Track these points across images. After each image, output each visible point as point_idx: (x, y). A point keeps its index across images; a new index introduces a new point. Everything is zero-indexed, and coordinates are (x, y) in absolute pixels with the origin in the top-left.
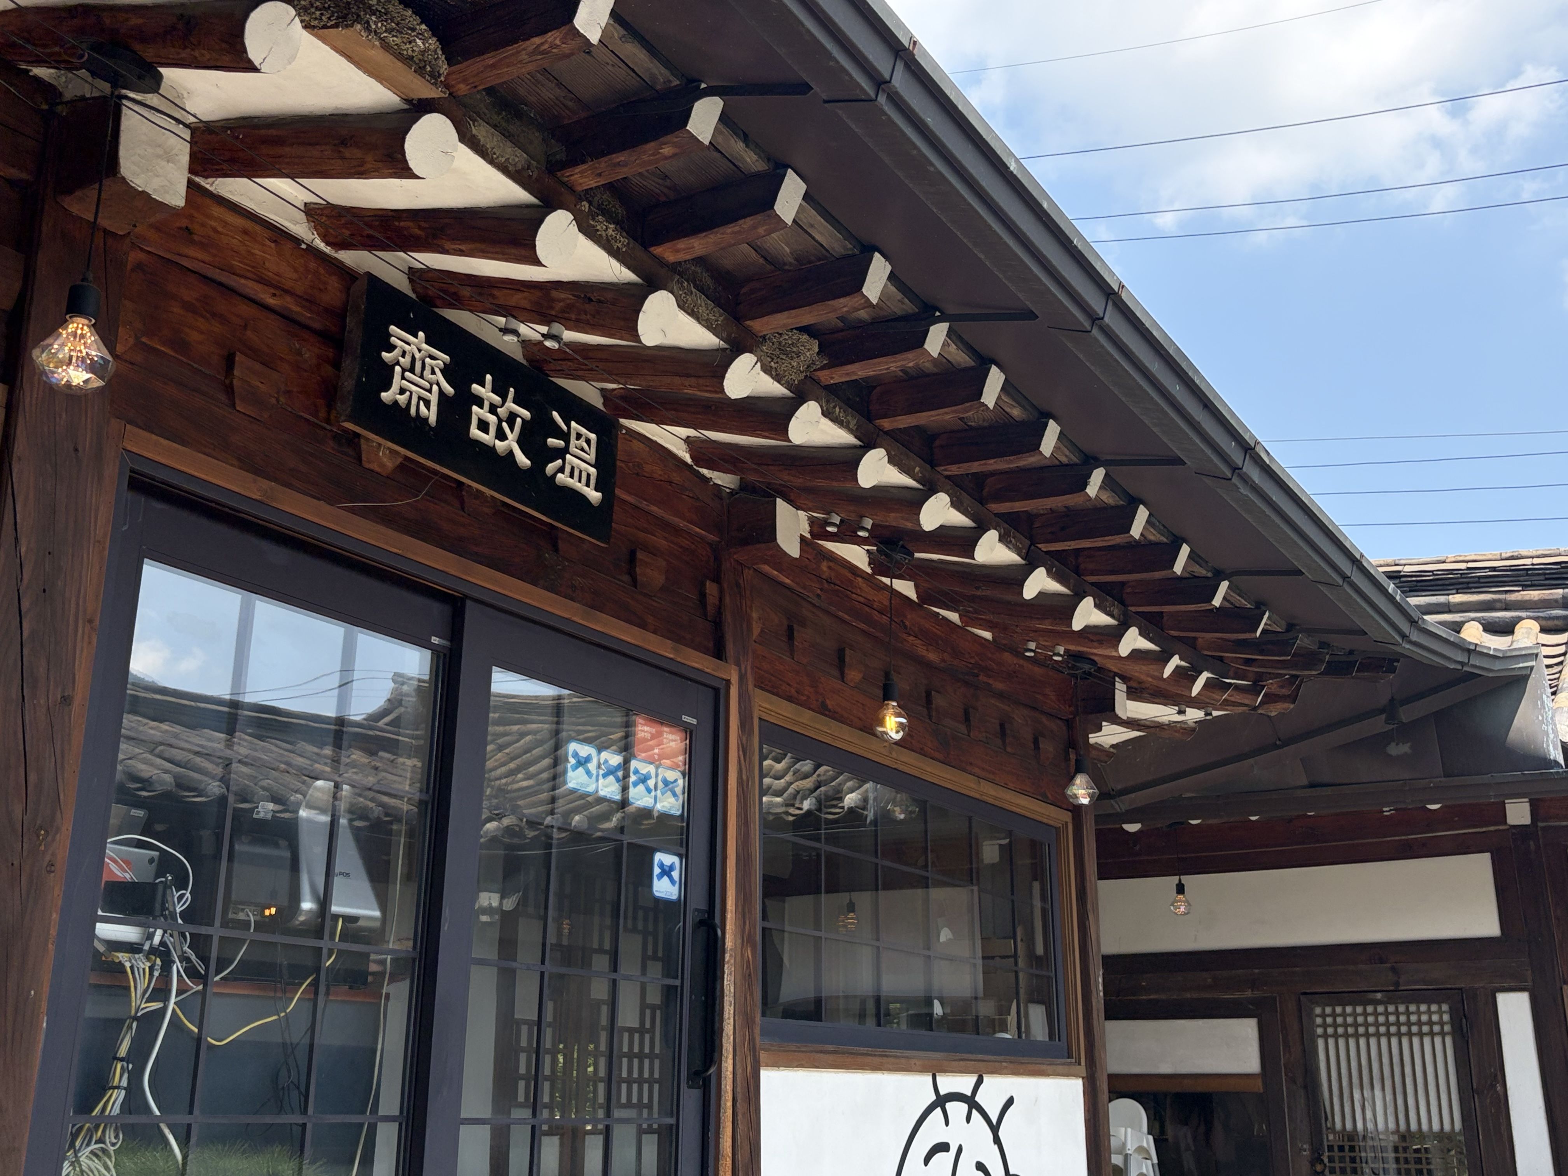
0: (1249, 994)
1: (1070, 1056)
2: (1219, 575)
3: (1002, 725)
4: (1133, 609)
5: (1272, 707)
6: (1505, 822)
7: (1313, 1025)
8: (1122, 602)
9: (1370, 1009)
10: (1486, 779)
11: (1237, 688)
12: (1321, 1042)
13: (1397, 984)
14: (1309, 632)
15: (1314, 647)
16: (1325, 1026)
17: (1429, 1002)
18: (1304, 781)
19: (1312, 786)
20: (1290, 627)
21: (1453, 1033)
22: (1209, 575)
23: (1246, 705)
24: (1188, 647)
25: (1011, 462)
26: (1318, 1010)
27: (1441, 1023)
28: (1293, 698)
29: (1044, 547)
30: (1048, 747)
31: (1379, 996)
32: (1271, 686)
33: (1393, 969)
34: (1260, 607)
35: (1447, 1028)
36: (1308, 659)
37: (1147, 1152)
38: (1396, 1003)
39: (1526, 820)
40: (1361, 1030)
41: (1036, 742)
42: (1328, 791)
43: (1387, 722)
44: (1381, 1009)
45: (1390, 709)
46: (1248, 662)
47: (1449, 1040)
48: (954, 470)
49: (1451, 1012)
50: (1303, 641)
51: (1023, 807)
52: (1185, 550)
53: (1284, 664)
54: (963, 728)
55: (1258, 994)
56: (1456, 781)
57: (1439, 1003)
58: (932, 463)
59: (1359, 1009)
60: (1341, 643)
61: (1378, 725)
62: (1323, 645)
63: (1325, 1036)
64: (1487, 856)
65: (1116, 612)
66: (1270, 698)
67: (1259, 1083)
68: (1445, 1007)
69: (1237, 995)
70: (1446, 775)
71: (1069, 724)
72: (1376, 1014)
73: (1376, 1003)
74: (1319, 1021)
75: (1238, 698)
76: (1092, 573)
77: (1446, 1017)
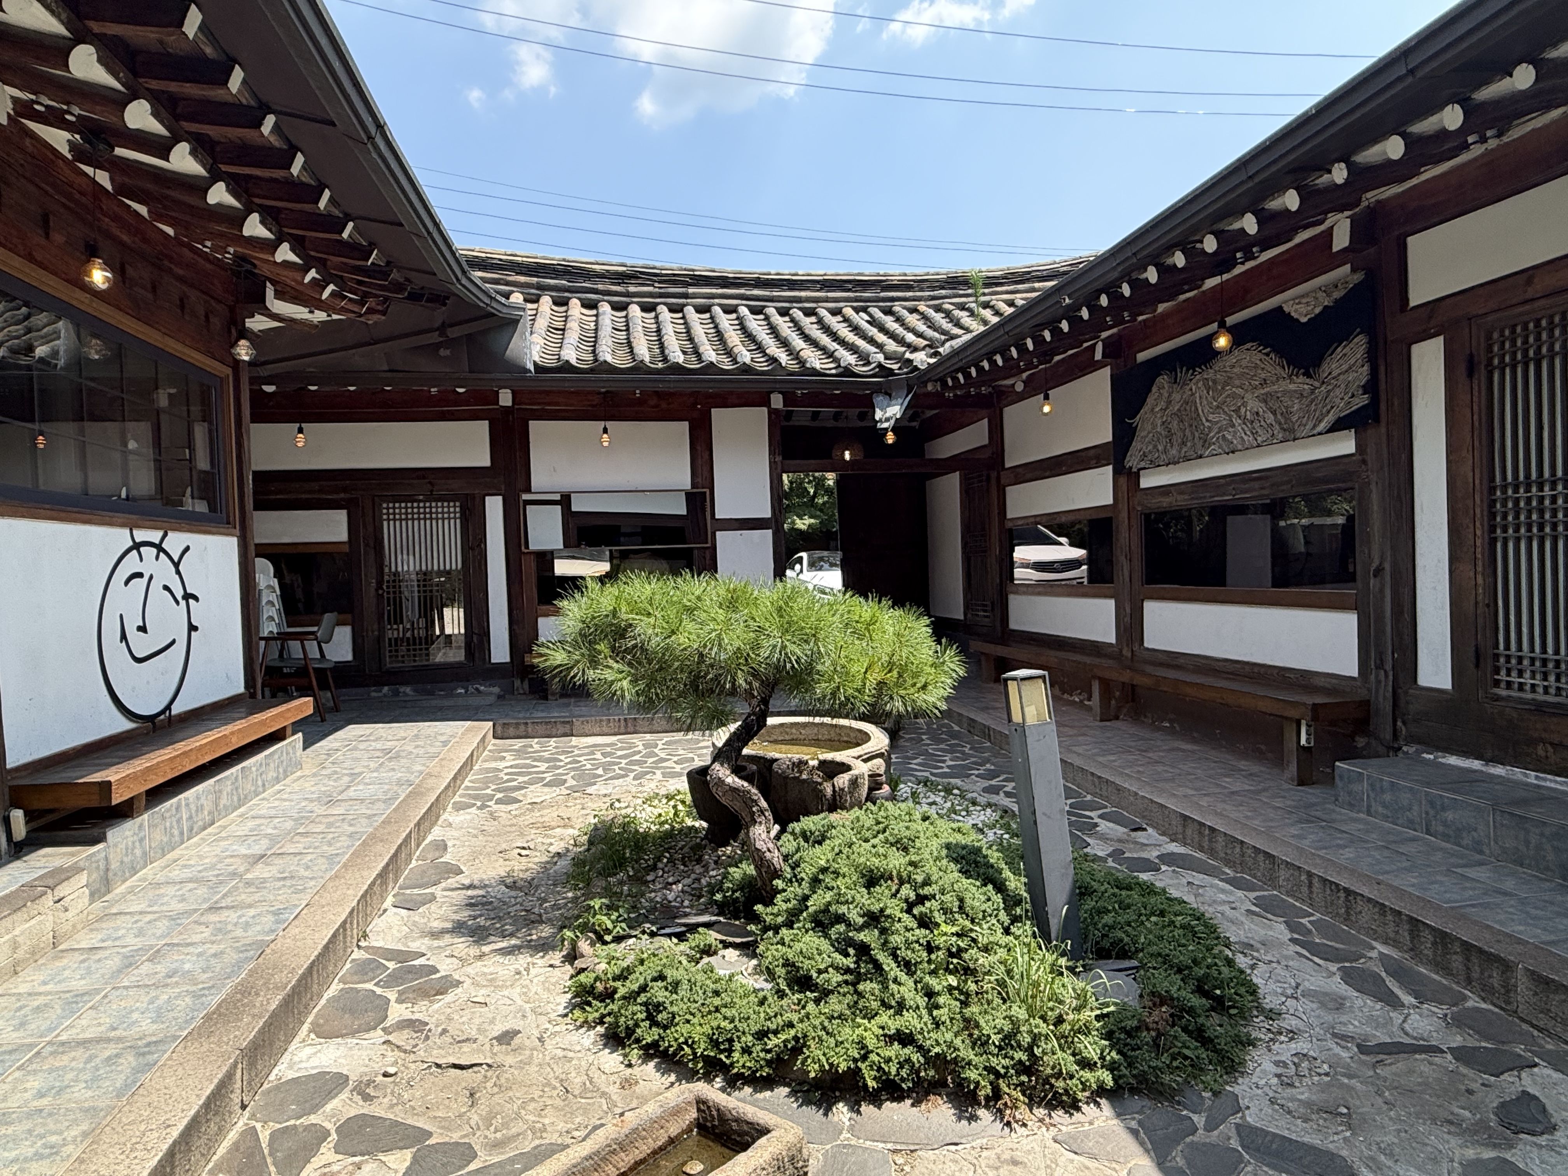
0: (342, 495)
1: (228, 523)
2: (348, 218)
3: (181, 300)
4: (286, 230)
5: (370, 316)
6: (497, 403)
7: (382, 514)
8: (278, 223)
9: (415, 505)
10: (492, 376)
11: (351, 300)
12: (385, 523)
13: (432, 491)
14: (400, 268)
15: (401, 280)
16: (388, 514)
17: (449, 502)
18: (386, 368)
19: (390, 371)
20: (388, 263)
21: (461, 518)
22: (341, 215)
23: (354, 312)
24: (321, 265)
25: (203, 89)
26: (385, 505)
27: (455, 512)
28: (384, 313)
29: (224, 168)
30: (215, 321)
31: (421, 497)
32: (371, 303)
33: (430, 483)
34: (372, 245)
35: (458, 515)
36: (398, 287)
37: (273, 588)
38: (430, 502)
39: (510, 404)
40: (410, 516)
41: (207, 317)
42: (401, 375)
43: (440, 336)
44: (421, 505)
45: (442, 329)
46: (360, 283)
47: (458, 521)
48: (154, 84)
49: (461, 507)
50: (395, 275)
51: (197, 360)
52: (327, 194)
53: (382, 288)
54: (150, 296)
55: (348, 496)
56: (474, 375)
57: (454, 501)
58: (135, 74)
59: (409, 505)
60: (419, 280)
61: (435, 338)
62: (407, 280)
63: (389, 520)
64: (487, 422)
65: (274, 229)
66: (370, 311)
67: (347, 546)
68: (458, 504)
69: (335, 496)
70: (470, 372)
71: (232, 309)
72: (419, 507)
73: (419, 501)
74: (385, 511)
75: (350, 307)
76: (258, 196)
77: (458, 509)
